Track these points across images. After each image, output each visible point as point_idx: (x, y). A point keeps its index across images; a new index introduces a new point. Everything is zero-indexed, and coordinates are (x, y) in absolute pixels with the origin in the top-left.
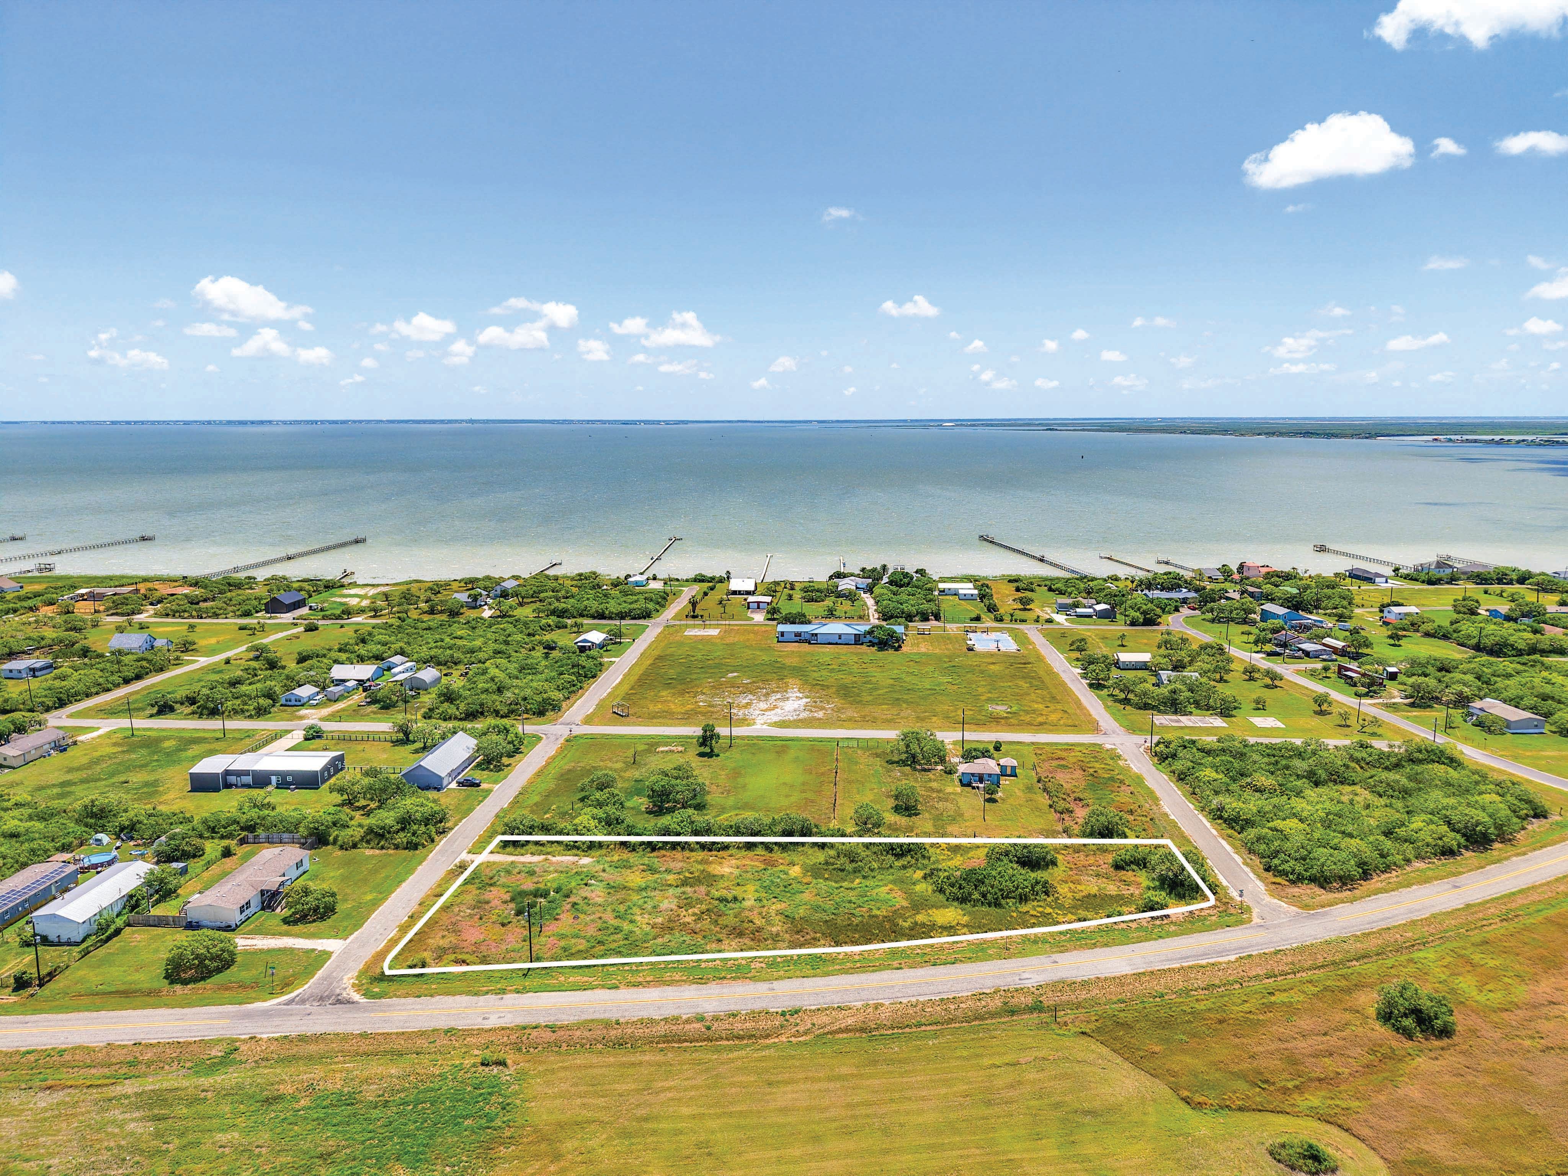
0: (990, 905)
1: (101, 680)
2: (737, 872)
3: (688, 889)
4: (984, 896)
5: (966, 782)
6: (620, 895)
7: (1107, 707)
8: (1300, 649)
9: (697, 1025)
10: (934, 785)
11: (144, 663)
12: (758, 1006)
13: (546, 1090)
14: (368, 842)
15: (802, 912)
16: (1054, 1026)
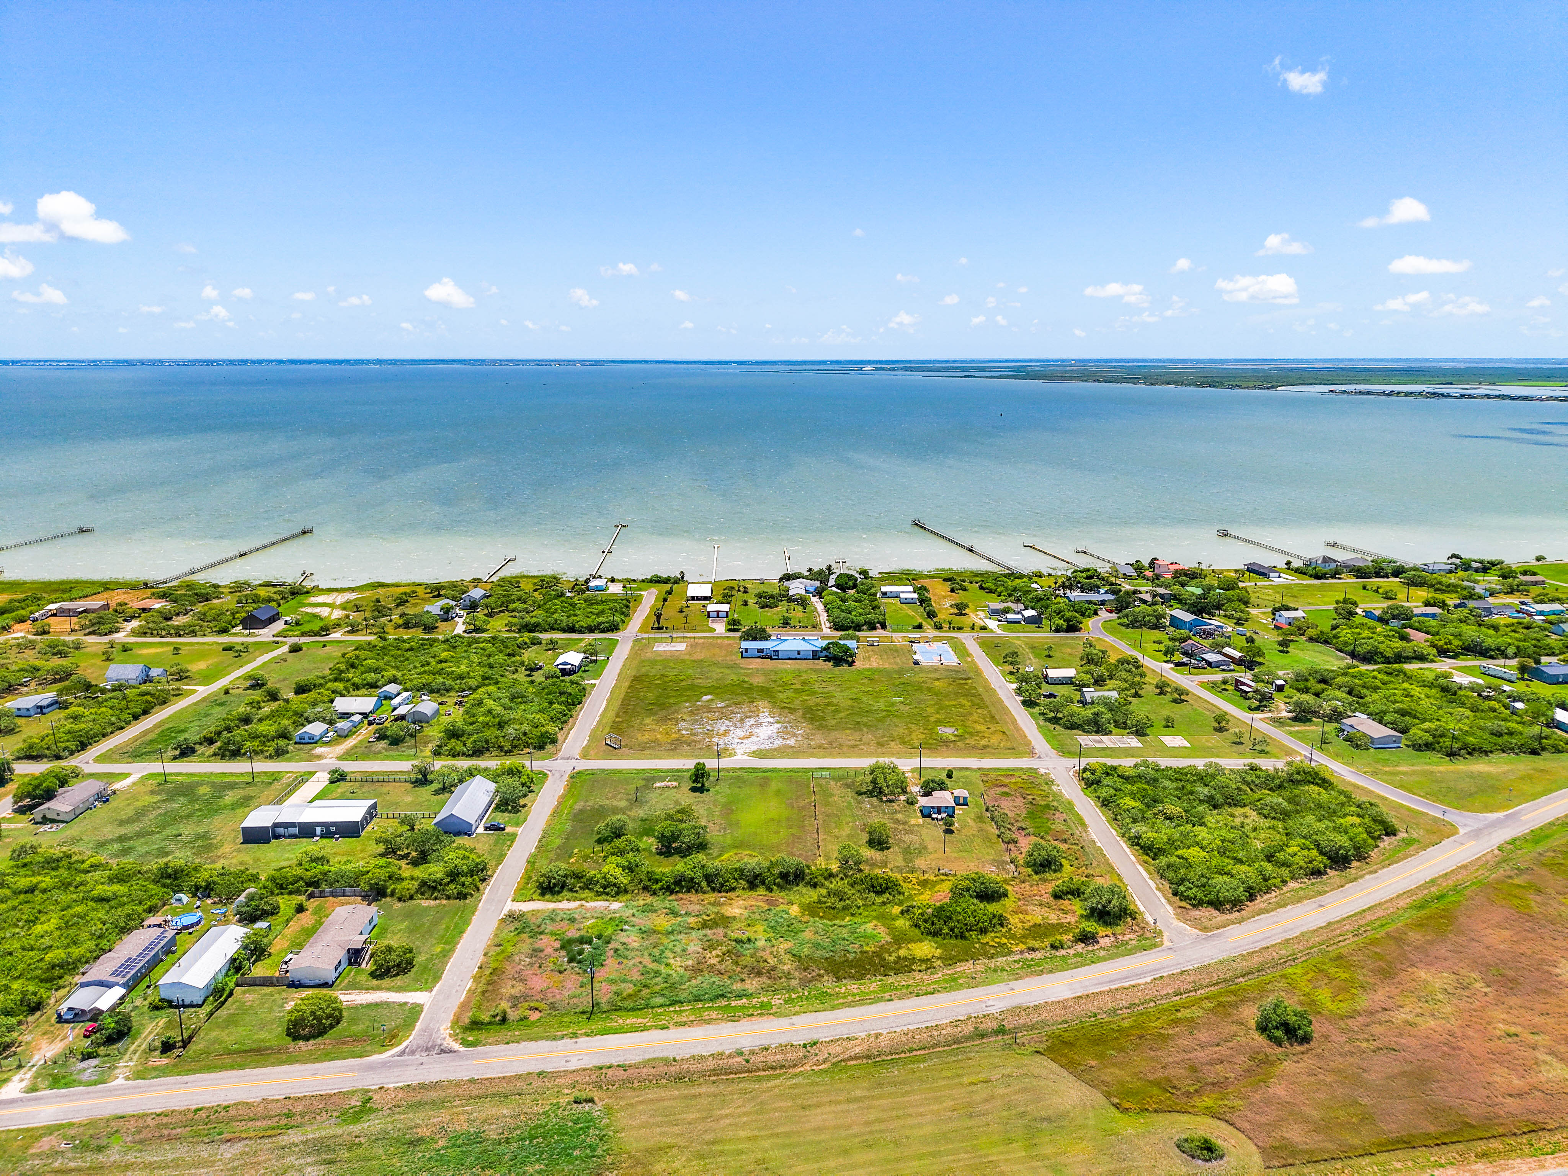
0: (956, 937)
1: (113, 719)
2: (745, 913)
3: (708, 932)
4: (952, 930)
5: (926, 814)
6: (653, 939)
7: (1039, 727)
8: (1204, 659)
9: (738, 1059)
10: (900, 816)
11: (148, 698)
12: (784, 1040)
13: (630, 1122)
14: (422, 894)
15: (806, 951)
16: (1015, 1047)
